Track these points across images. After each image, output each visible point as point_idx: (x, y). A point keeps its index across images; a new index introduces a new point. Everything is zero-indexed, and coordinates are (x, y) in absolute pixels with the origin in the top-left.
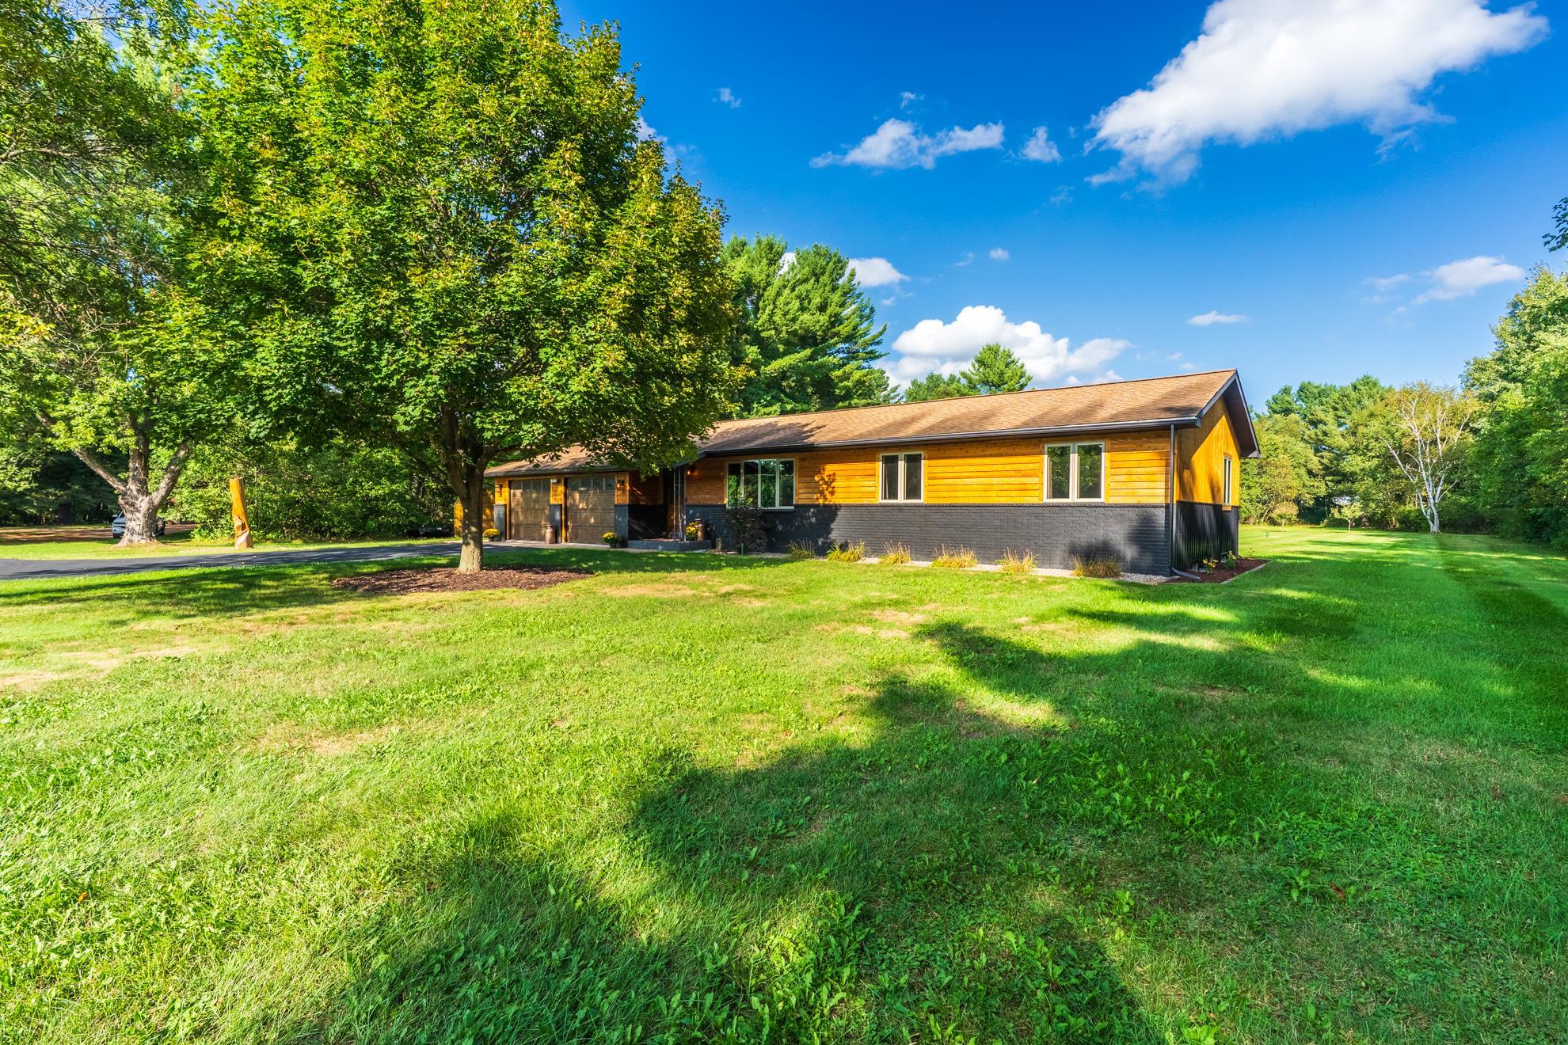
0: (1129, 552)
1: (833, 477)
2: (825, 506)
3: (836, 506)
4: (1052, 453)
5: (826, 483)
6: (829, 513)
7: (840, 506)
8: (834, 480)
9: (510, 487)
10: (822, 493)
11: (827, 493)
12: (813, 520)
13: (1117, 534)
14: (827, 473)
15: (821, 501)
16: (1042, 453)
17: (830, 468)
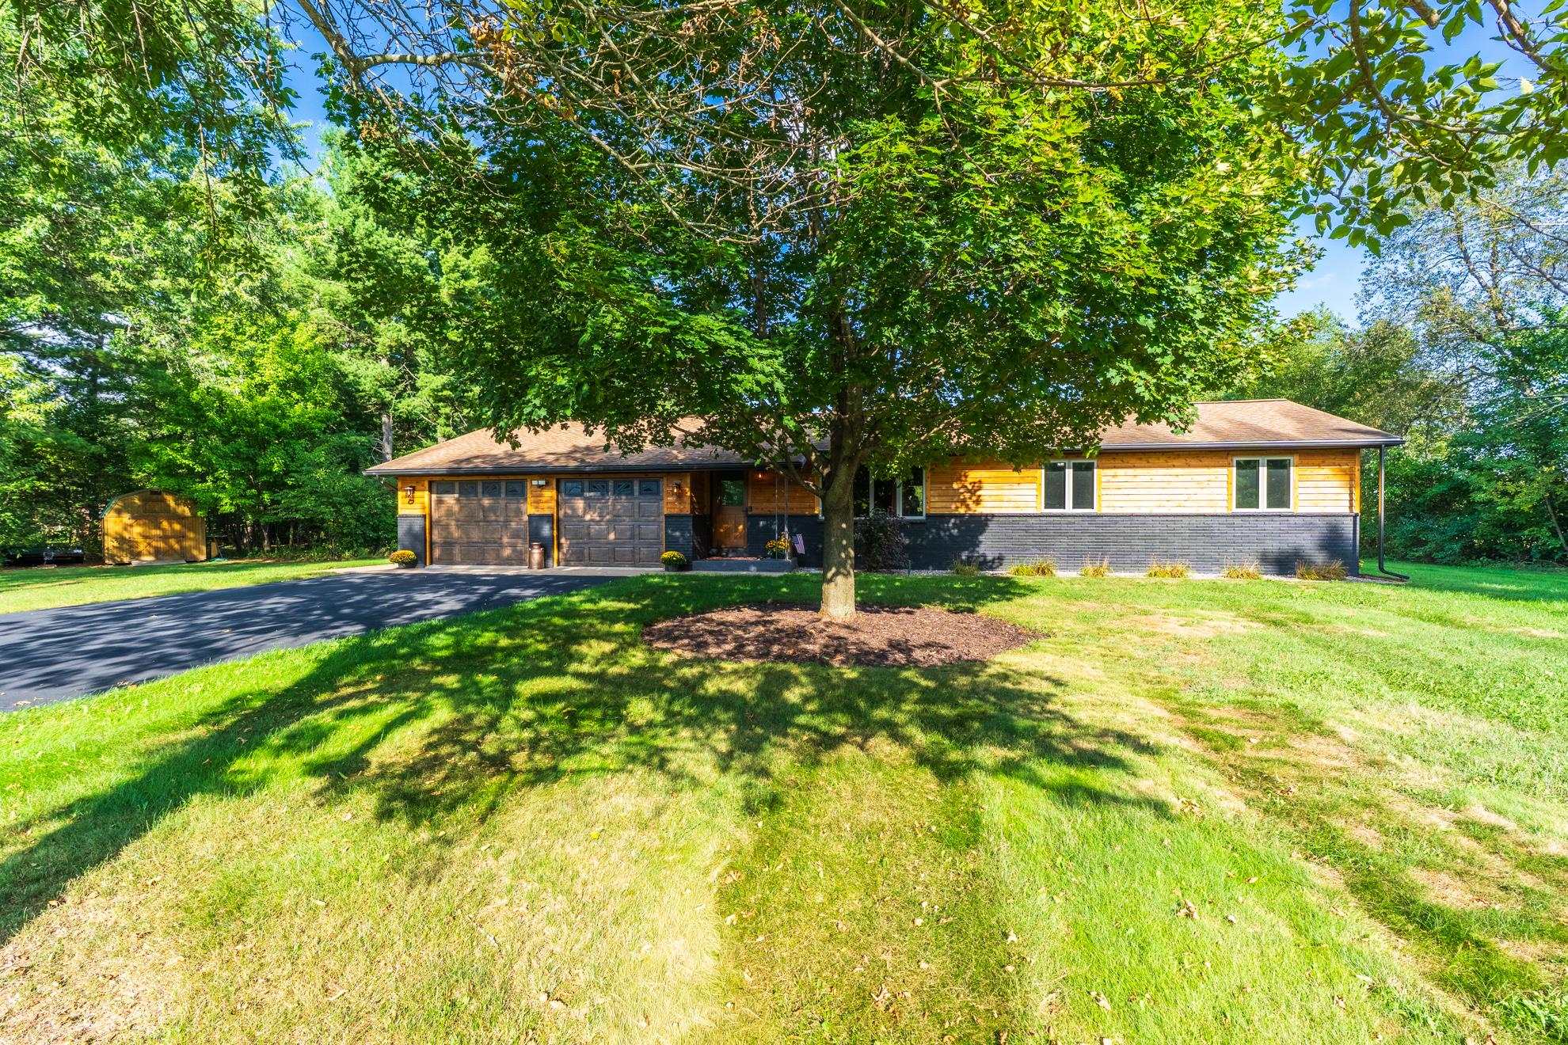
0: (1319, 558)
1: (978, 485)
2: (971, 516)
3: (986, 516)
4: (1239, 465)
5: (969, 491)
6: (980, 523)
7: (993, 516)
8: (980, 489)
9: (431, 491)
10: (963, 502)
11: (970, 503)
12: (955, 532)
13: (1307, 542)
14: (970, 480)
15: (962, 511)
16: (1229, 465)
17: (974, 475)
